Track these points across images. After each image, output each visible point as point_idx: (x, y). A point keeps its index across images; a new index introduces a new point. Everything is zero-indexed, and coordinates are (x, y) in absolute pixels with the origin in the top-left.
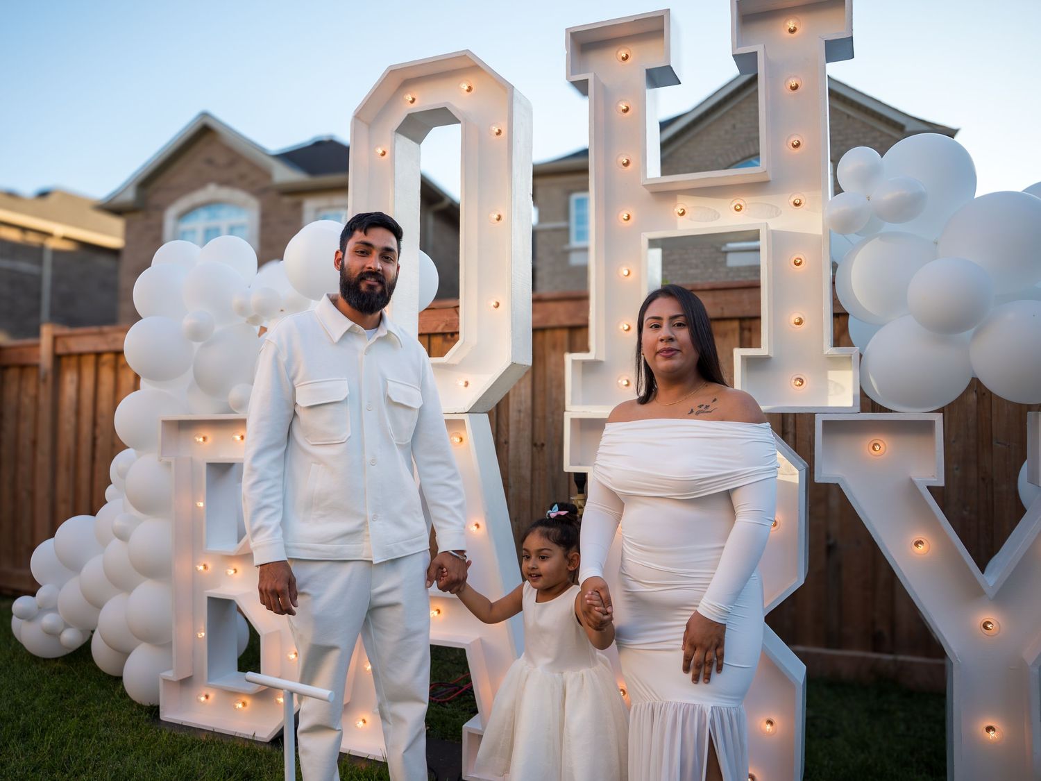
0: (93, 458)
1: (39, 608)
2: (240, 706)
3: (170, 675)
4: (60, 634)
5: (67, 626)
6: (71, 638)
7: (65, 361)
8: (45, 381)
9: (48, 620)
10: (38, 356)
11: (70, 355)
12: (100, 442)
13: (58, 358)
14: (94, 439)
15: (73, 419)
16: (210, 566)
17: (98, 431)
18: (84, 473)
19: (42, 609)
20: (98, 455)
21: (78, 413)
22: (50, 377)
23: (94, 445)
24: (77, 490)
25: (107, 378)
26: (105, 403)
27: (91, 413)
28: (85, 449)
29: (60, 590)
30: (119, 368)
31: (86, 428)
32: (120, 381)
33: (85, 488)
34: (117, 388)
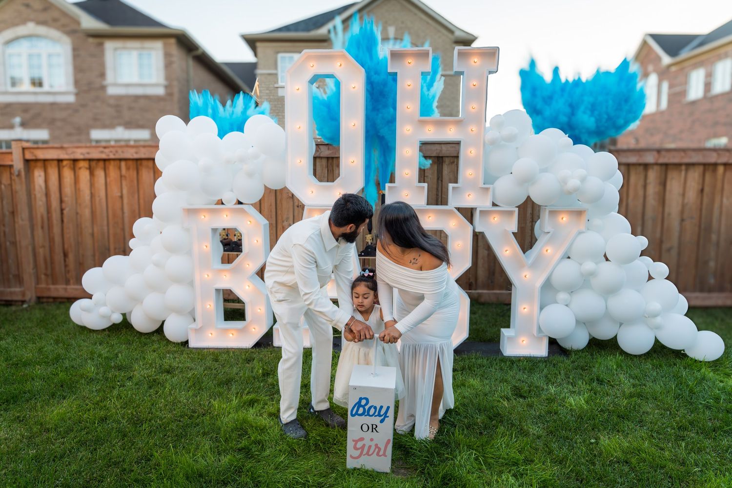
0: (62, 221)
1: (95, 305)
2: (231, 335)
3: (193, 326)
4: (110, 316)
5: (113, 312)
6: (117, 318)
7: (32, 164)
8: (19, 175)
9: (104, 310)
10: (12, 161)
11: (37, 160)
12: (65, 212)
13: (27, 162)
14: (62, 210)
15: (44, 199)
16: (209, 275)
17: (64, 206)
18: (56, 230)
20: (65, 220)
21: (47, 195)
22: (23, 173)
23: (62, 213)
24: (51, 240)
25: (68, 174)
26: (68, 189)
27: (58, 195)
28: (56, 216)
29: (106, 295)
30: (77, 169)
31: (55, 203)
32: (78, 176)
33: (57, 239)
34: (76, 181)
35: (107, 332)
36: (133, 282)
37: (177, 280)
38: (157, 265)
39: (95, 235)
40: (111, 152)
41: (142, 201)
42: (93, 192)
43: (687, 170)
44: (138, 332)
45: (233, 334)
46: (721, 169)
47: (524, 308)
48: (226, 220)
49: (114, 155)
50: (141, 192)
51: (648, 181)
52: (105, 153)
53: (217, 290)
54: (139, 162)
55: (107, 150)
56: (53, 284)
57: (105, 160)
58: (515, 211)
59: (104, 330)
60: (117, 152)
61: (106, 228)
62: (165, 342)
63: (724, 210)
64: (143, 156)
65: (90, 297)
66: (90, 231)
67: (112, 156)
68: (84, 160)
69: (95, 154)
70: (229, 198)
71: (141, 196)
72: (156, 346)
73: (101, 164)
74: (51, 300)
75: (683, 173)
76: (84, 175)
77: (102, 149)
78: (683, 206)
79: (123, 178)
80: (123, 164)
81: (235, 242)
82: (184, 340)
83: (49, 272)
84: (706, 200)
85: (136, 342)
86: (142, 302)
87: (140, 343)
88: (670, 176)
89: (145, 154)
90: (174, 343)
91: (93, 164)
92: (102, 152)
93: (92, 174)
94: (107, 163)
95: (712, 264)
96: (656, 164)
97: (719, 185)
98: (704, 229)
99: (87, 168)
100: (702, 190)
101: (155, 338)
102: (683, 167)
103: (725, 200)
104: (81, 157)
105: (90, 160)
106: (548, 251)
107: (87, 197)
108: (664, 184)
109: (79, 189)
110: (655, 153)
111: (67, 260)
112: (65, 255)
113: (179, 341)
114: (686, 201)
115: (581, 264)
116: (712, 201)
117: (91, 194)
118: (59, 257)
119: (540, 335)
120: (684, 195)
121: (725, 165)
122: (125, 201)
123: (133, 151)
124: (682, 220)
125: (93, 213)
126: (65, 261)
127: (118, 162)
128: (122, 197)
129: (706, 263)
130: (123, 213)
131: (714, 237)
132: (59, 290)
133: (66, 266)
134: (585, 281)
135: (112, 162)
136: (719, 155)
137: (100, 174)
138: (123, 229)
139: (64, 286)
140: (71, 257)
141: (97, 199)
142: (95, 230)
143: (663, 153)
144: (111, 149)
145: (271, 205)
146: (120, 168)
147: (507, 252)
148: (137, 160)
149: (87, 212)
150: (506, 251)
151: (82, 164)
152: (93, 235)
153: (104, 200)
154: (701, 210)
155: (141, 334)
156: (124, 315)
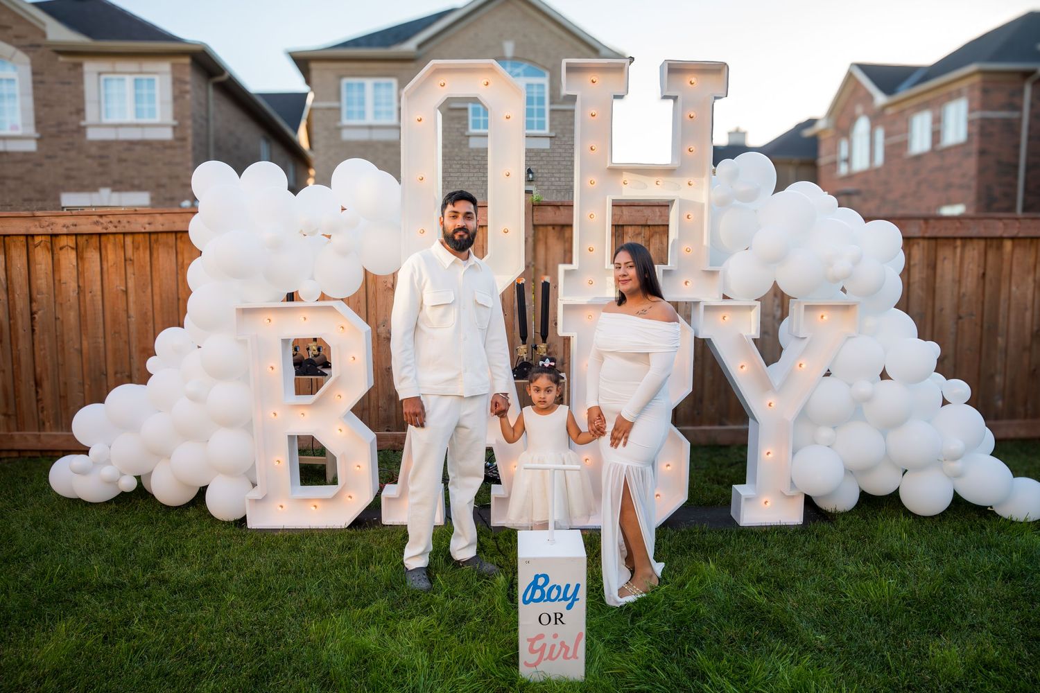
0: (33, 331)
1: (94, 463)
2: (314, 508)
3: (256, 494)
4: (118, 480)
5: (122, 474)
6: (128, 484)
9: (107, 472)
12: (36, 316)
14: (32, 314)
16: (277, 413)
17: (35, 307)
18: (24, 345)
19: (95, 463)
20: (38, 329)
21: (9, 290)
23: (33, 319)
24: (16, 361)
25: (42, 258)
26: (42, 280)
27: (26, 290)
28: (22, 323)
29: (110, 447)
30: (56, 249)
31: (21, 303)
32: (59, 260)
33: (25, 358)
34: (55, 266)
35: (114, 506)
36: (155, 427)
37: (228, 422)
38: (194, 398)
39: (84, 351)
40: (111, 222)
41: (157, 298)
42: (81, 284)
43: (963, 246)
44: (162, 505)
45: (315, 506)
46: (1008, 245)
47: (768, 453)
48: (304, 327)
49: (116, 227)
50: (156, 283)
51: (912, 263)
52: (102, 224)
53: (291, 438)
54: (153, 237)
55: (103, 220)
56: (18, 430)
57: (100, 235)
58: (755, 306)
59: (108, 502)
60: (119, 222)
61: (101, 341)
62: (208, 521)
63: (1013, 302)
64: (160, 229)
65: (85, 451)
66: (77, 346)
67: (112, 230)
68: (67, 235)
69: (86, 226)
70: (308, 290)
71: (156, 290)
72: (195, 528)
73: (95, 240)
74: (15, 454)
75: (958, 250)
76: (68, 259)
77: (96, 218)
78: (960, 297)
79: (128, 262)
80: (129, 239)
81: (309, 359)
82: (239, 516)
83: (11, 411)
84: (988, 289)
85: (163, 522)
86: (170, 458)
87: (170, 523)
88: (941, 254)
89: (163, 225)
90: (224, 522)
91: (82, 240)
92: (97, 223)
93: (80, 257)
94: (104, 238)
95: (998, 379)
96: (924, 238)
97: (1006, 266)
98: (989, 329)
99: (72, 248)
100: (984, 274)
101: (191, 514)
102: (959, 243)
103: (1014, 288)
104: (65, 231)
105: (76, 235)
106: (803, 366)
107: (73, 294)
108: (933, 266)
109: (60, 280)
110: (922, 222)
111: (39, 390)
112: (38, 384)
113: (232, 519)
114: (963, 290)
115: (850, 385)
116: (998, 290)
117: (79, 286)
118: (27, 387)
119: (791, 492)
120: (960, 282)
121: (1012, 238)
122: (132, 298)
123: (146, 219)
124: (960, 318)
125: (81, 317)
126: (37, 392)
127: (122, 236)
128: (126, 292)
129: (992, 377)
130: (128, 317)
131: (1001, 341)
132: (28, 439)
133: (38, 401)
134: (858, 409)
135: (111, 237)
136: (1005, 224)
137: (92, 256)
138: (128, 343)
139: (37, 433)
140: (47, 386)
141: (88, 296)
142: (85, 343)
143: (932, 222)
144: (111, 218)
145: (359, 301)
146: (124, 247)
147: (744, 368)
148: (150, 233)
149: (72, 316)
150: (742, 367)
151: (64, 241)
152: (81, 352)
153: (99, 298)
154: (983, 303)
155: (168, 509)
156: (138, 478)
